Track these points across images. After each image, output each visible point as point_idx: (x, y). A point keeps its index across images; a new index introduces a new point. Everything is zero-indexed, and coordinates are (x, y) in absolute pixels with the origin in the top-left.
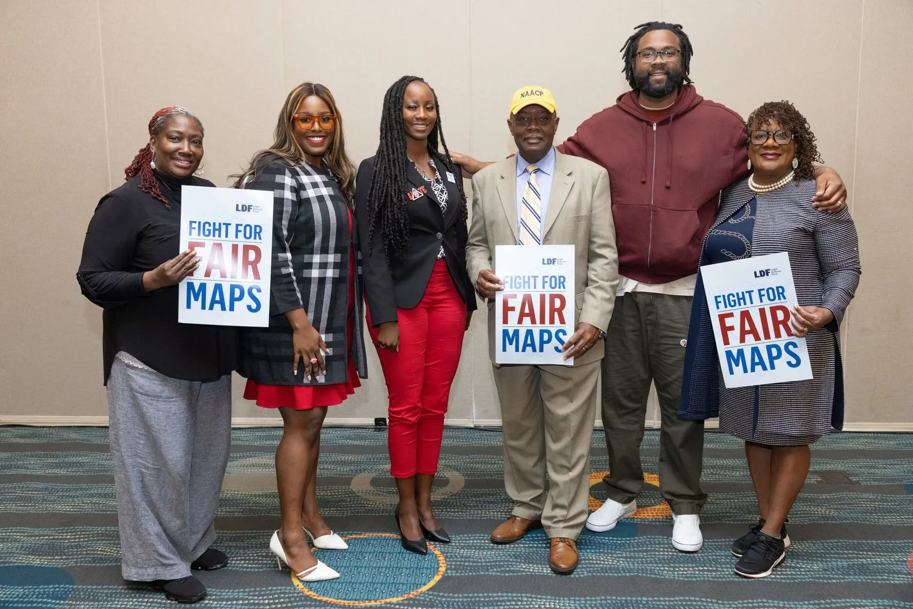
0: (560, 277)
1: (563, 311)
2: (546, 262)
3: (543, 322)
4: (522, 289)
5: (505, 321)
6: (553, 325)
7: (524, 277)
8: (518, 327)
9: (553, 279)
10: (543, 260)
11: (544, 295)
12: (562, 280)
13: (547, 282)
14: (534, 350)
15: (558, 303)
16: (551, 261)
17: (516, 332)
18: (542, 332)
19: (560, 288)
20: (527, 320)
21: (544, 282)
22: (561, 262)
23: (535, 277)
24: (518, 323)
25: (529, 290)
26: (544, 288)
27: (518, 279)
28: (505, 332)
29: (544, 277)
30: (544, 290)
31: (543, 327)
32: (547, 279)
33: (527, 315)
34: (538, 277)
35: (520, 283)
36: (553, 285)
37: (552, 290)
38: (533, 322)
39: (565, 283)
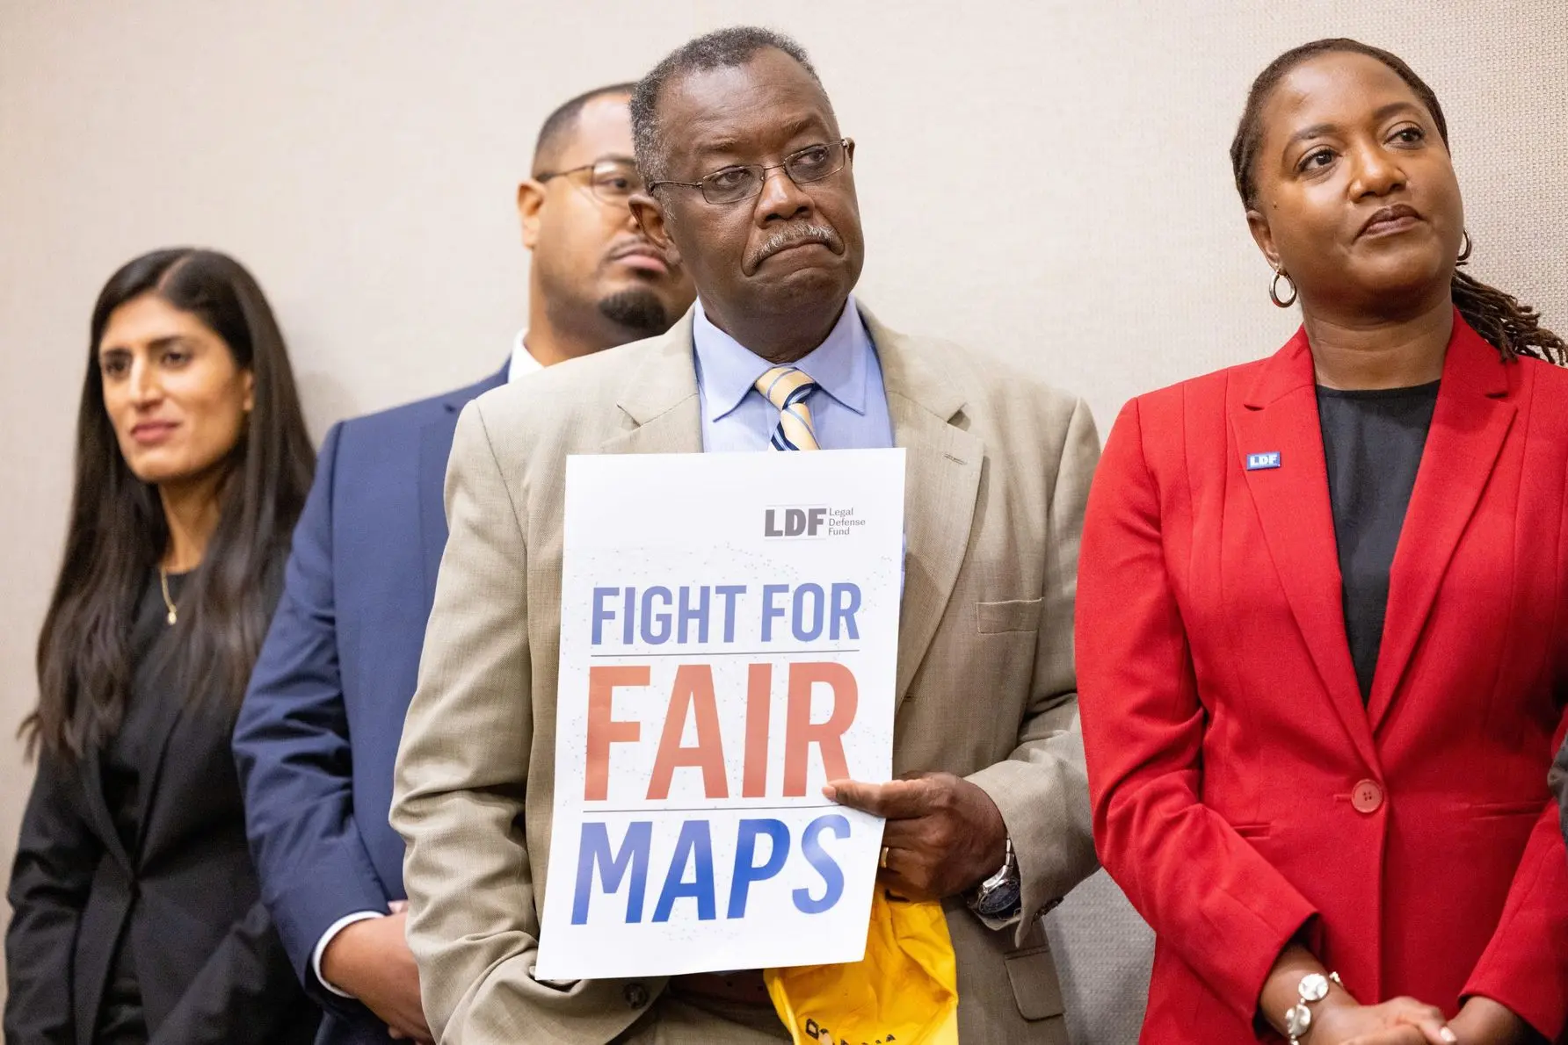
0: (838, 589)
1: (844, 738)
2: (780, 524)
3: (754, 786)
4: (671, 644)
5: (596, 790)
6: (797, 801)
7: (684, 591)
8: (650, 811)
9: (809, 598)
10: (770, 515)
11: (767, 669)
12: (846, 600)
13: (780, 612)
14: (706, 911)
15: (822, 703)
16: (803, 522)
17: (640, 834)
18: (748, 830)
19: (835, 635)
20: (689, 781)
21: (769, 613)
22: (847, 521)
23: (731, 592)
24: (651, 795)
25: (703, 647)
26: (766, 636)
27: (657, 600)
28: (594, 836)
29: (769, 591)
30: (767, 646)
31: (757, 809)
32: (782, 601)
33: (688, 758)
34: (742, 589)
35: (665, 619)
36: (807, 625)
37: (803, 645)
38: (716, 787)
39: (857, 616)
